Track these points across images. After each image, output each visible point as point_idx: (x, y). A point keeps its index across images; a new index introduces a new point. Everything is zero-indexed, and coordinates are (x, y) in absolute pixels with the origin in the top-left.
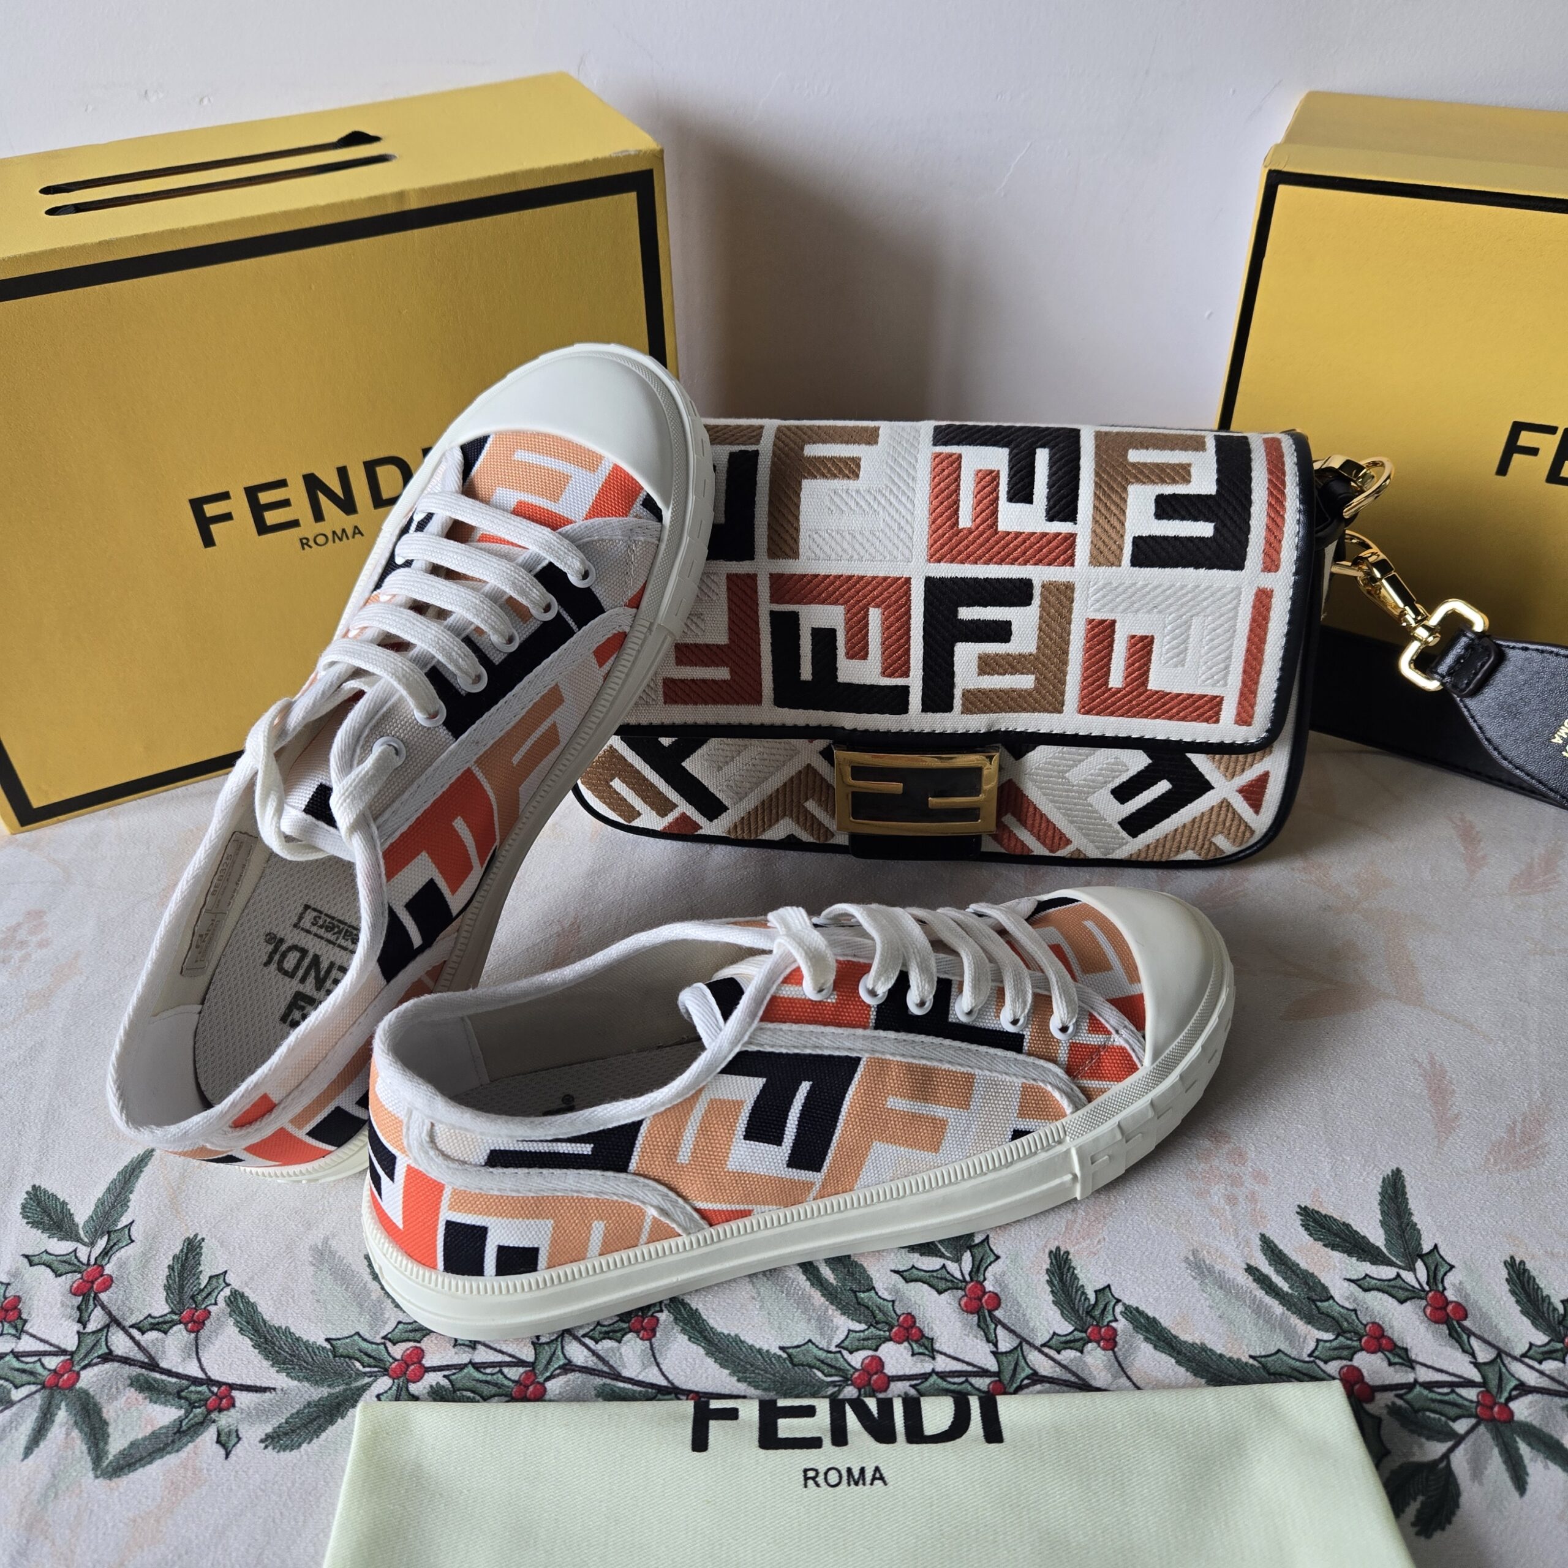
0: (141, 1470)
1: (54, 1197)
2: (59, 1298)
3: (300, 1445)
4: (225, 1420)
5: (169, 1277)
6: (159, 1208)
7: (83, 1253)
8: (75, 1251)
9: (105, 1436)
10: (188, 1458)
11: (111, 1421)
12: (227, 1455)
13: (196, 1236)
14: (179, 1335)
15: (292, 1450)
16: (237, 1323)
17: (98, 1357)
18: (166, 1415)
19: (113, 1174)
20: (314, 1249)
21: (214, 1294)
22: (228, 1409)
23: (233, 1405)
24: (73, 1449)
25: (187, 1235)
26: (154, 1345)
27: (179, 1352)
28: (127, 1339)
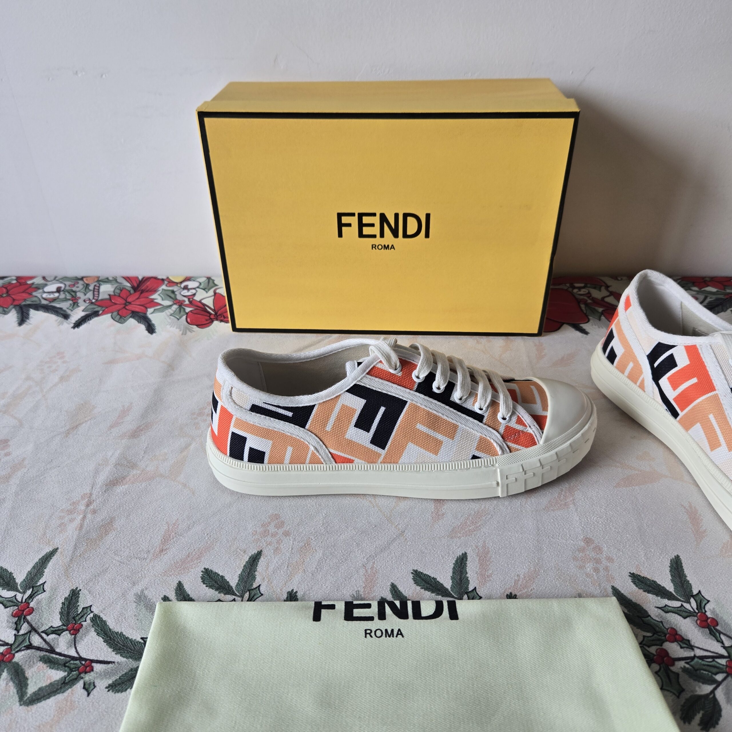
0: (44, 702)
1: (6, 570)
2: (6, 618)
3: (126, 690)
4: (88, 677)
5: (62, 608)
6: (58, 575)
7: (19, 597)
8: (15, 596)
9: (26, 685)
10: (68, 696)
11: (30, 678)
12: (88, 695)
13: (77, 588)
14: (66, 636)
15: (122, 692)
16: (96, 630)
17: (25, 647)
18: (57, 675)
19: (36, 560)
20: (136, 595)
21: (85, 616)
22: (90, 672)
23: (92, 670)
24: (9, 691)
25: (73, 588)
26: (53, 641)
27: (66, 644)
28: (40, 638)
